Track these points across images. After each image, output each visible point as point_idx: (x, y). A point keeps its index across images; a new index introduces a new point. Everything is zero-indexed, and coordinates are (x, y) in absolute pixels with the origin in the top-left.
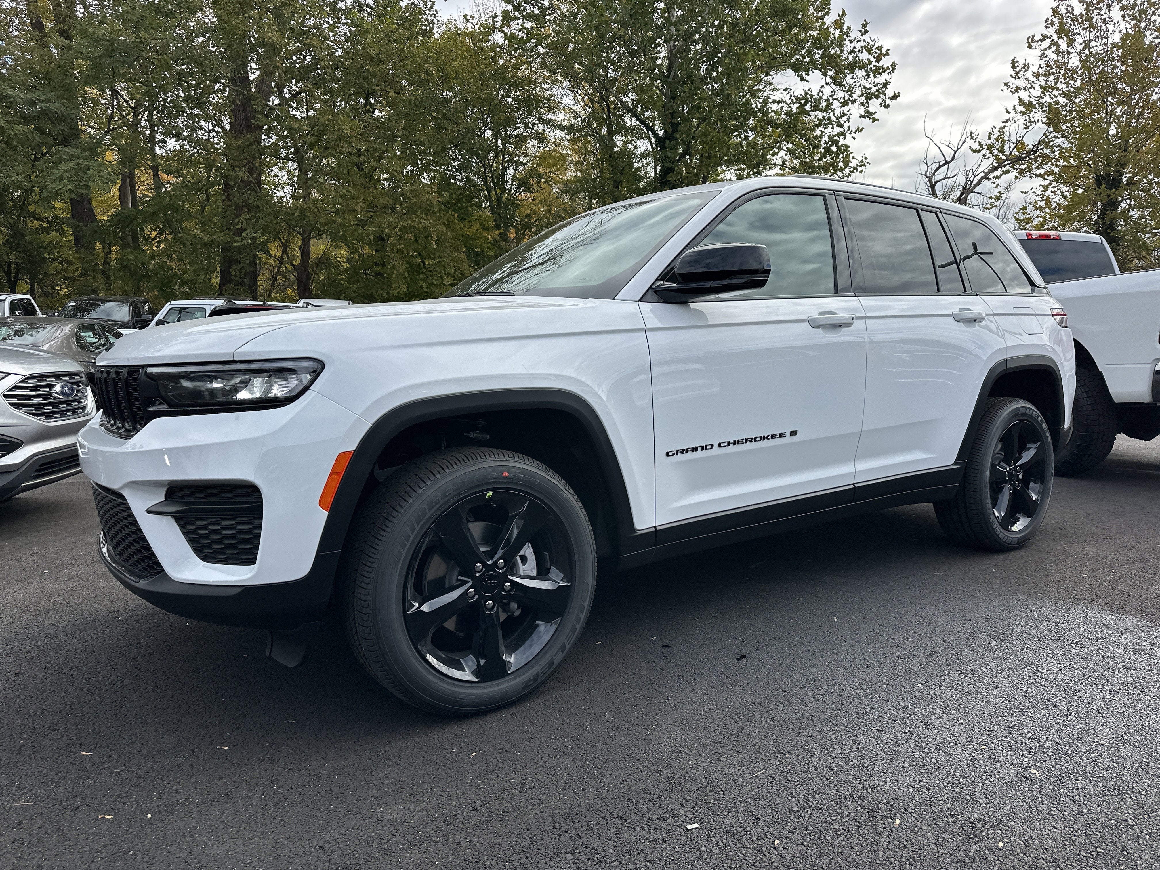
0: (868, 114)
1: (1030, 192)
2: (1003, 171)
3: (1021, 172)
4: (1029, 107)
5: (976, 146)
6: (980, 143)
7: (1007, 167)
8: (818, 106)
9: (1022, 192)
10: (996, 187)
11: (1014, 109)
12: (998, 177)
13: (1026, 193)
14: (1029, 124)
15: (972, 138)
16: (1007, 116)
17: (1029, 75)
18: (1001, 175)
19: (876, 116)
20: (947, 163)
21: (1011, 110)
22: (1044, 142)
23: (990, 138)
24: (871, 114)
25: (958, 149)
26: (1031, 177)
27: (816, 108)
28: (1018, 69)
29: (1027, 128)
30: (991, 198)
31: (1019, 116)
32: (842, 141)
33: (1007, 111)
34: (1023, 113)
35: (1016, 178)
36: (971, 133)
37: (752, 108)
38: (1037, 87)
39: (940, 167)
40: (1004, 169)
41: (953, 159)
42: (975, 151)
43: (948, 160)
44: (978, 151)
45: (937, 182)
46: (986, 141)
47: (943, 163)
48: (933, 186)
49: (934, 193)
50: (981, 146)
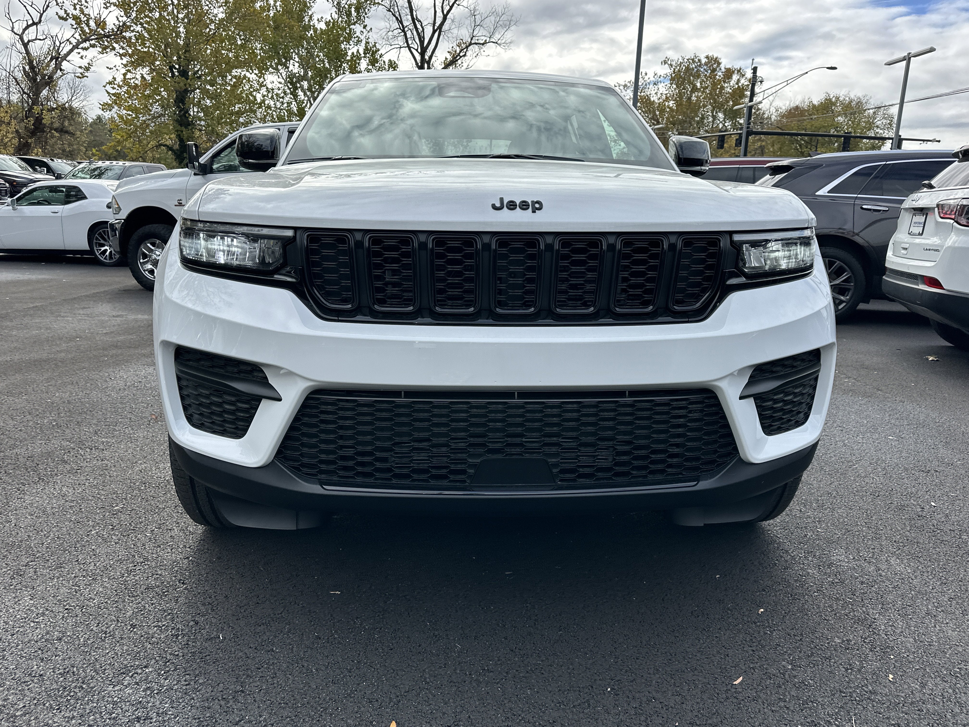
1: (114, 68)
2: (90, 44)
3: (104, 48)
5: (62, 13)
6: (66, 11)
7: (93, 42)
9: (108, 68)
12: (85, 49)
13: (110, 69)
14: (108, 5)
15: (57, 4)
18: (88, 48)
20: (34, 24)
22: (124, 27)
23: (75, 9)
25: (44, 12)
26: (115, 55)
29: (107, 8)
30: (80, 67)
35: (101, 53)
39: (28, 27)
40: (91, 42)
41: (40, 21)
42: (61, 18)
43: (36, 20)
44: (66, 19)
45: (29, 41)
46: (71, 11)
47: (30, 22)
48: (25, 45)
49: (28, 52)
50: (68, 15)
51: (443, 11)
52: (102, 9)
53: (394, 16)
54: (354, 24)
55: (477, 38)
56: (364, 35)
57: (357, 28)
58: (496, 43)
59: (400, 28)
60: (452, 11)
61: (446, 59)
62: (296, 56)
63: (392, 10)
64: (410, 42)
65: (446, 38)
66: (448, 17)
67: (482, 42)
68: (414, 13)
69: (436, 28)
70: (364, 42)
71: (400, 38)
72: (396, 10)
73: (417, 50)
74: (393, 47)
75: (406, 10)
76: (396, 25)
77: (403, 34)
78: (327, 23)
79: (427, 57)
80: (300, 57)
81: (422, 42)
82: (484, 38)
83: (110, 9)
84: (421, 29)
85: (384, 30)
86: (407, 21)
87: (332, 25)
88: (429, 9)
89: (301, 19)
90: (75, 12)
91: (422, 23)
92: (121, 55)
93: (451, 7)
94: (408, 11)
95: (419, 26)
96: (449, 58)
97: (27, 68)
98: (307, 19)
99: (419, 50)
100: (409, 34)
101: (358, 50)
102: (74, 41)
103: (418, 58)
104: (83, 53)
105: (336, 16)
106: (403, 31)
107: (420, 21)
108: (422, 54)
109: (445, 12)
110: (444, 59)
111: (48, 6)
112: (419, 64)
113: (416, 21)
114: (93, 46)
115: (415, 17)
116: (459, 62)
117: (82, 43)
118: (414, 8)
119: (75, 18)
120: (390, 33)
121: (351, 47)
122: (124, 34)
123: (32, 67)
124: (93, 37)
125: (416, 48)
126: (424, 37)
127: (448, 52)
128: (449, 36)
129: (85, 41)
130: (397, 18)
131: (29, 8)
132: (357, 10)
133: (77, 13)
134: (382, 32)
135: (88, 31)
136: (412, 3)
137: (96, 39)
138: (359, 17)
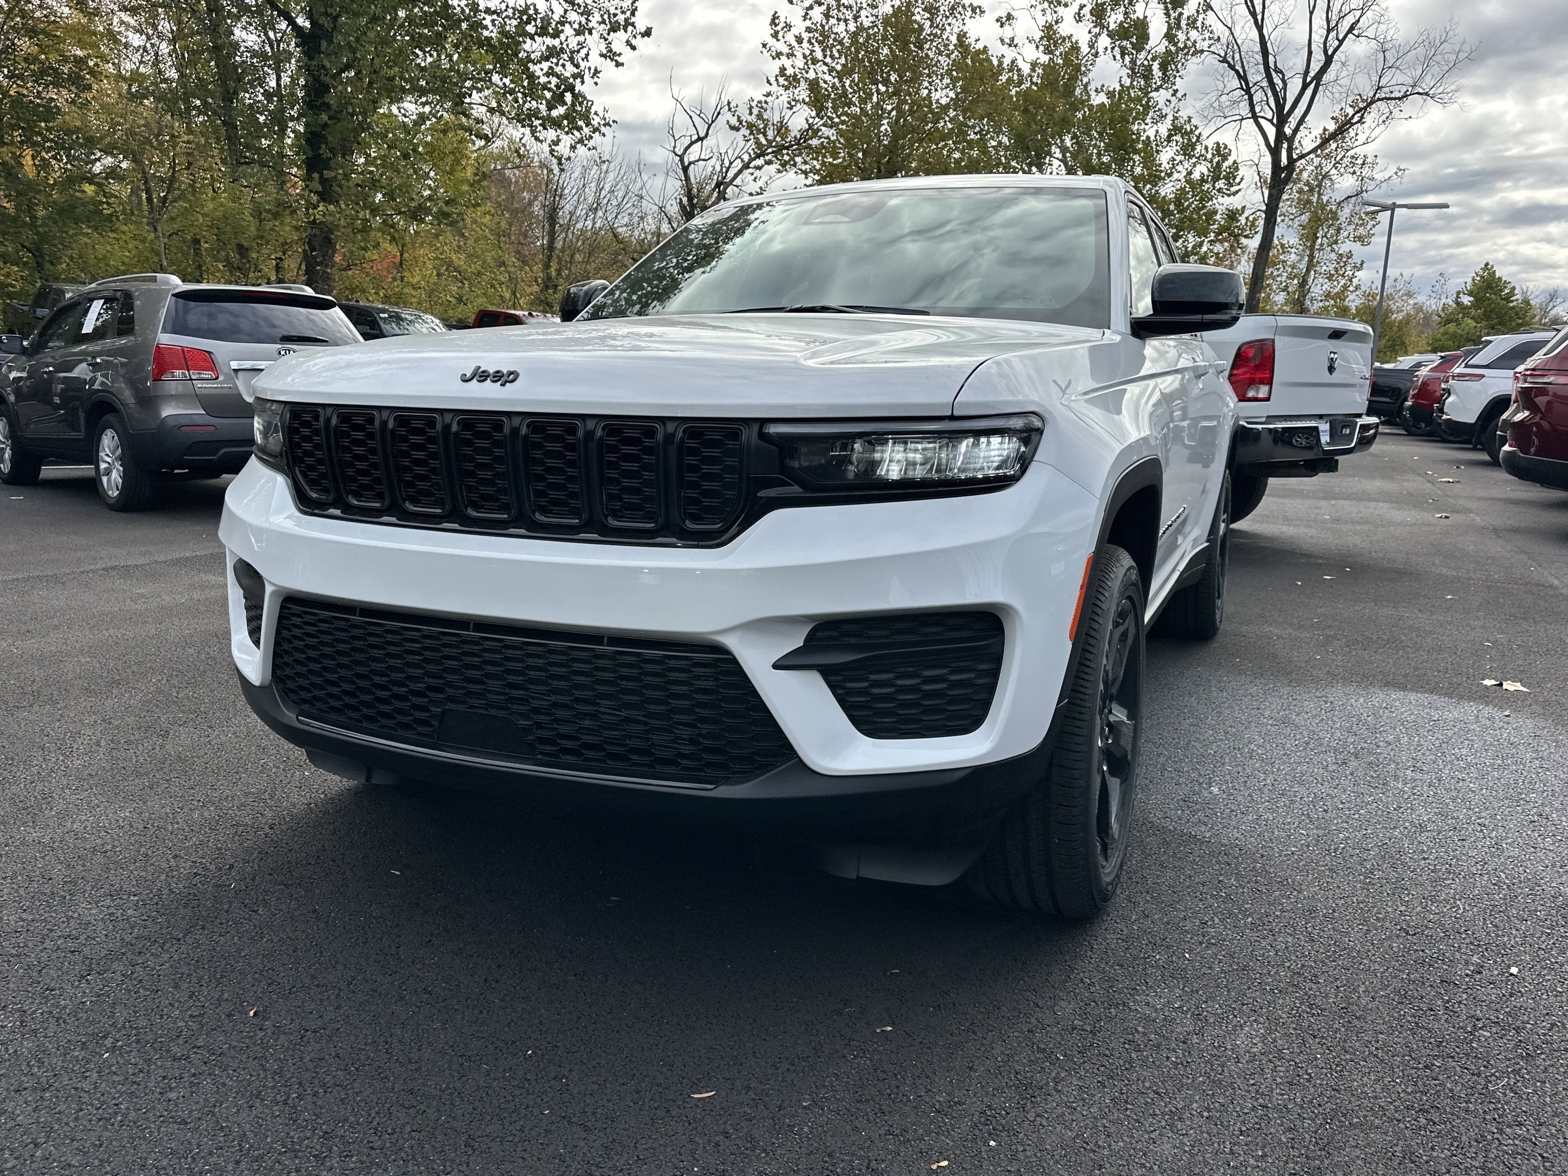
0: (610, 55)
2: (766, 160)
3: (784, 165)
4: (793, 81)
5: (734, 121)
6: (739, 117)
8: (547, 29)
10: (755, 180)
11: (777, 80)
12: (759, 168)
14: (793, 103)
15: (730, 109)
16: (768, 88)
17: (790, 38)
18: (763, 166)
19: (620, 59)
20: (700, 139)
21: (772, 80)
22: (812, 131)
23: (751, 114)
24: (615, 54)
25: (713, 121)
26: (797, 172)
27: (543, 31)
28: (779, 28)
29: (791, 108)
30: (751, 193)
31: (781, 91)
32: (578, 87)
33: (768, 82)
34: (787, 88)
35: (779, 171)
36: (729, 103)
37: (456, 14)
38: (799, 55)
39: (692, 143)
40: (767, 158)
41: (707, 134)
42: (733, 128)
43: (702, 135)
44: (737, 129)
45: (690, 164)
46: (746, 117)
47: (695, 138)
48: (685, 169)
49: (687, 178)
50: (741, 122)
51: (1325, 51)
52: (785, 110)
53: (1232, 67)
54: (1157, 90)
55: (1387, 90)
56: (1172, 105)
57: (1160, 97)
58: (1427, 94)
59: (1242, 88)
60: (1341, 49)
61: (1325, 130)
62: (1058, 150)
63: (1230, 60)
64: (1257, 109)
65: (1329, 94)
66: (1335, 57)
67: (1397, 94)
68: (1271, 59)
69: (1309, 79)
70: (1170, 117)
71: (1242, 104)
72: (1237, 56)
73: (1271, 121)
74: (1228, 120)
75: (1256, 56)
76: (1236, 83)
77: (1246, 97)
78: (1110, 94)
79: (1288, 131)
80: (1064, 150)
81: (1280, 106)
82: (1404, 89)
83: (795, 109)
84: (1281, 85)
85: (1213, 94)
86: (1256, 75)
87: (1118, 97)
88: (1299, 50)
89: (1069, 90)
90: (750, 119)
91: (1284, 75)
92: (805, 173)
93: (1341, 42)
94: (1259, 58)
95: (1277, 80)
96: (1332, 127)
97: (685, 200)
98: (1078, 91)
99: (1275, 121)
100: (1258, 97)
101: (1157, 131)
102: (746, 158)
103: (1271, 132)
104: (757, 173)
105: (1129, 81)
106: (1248, 91)
107: (1281, 72)
108: (1280, 127)
109: (1330, 53)
110: (1321, 132)
111: (719, 113)
112: (1272, 144)
113: (1273, 73)
114: (769, 163)
115: (1272, 65)
116: (1352, 133)
117: (755, 159)
118: (1270, 50)
119: (750, 126)
120: (1224, 98)
121: (1147, 127)
122: (810, 142)
123: (690, 198)
124: (770, 150)
125: (1270, 117)
126: (1285, 99)
127: (1333, 118)
128: (1334, 90)
129: (758, 156)
130: (1237, 72)
131: (695, 118)
132: (1163, 67)
133: (753, 119)
134: (1209, 96)
135: (764, 142)
136: (1269, 44)
137: (773, 152)
138: (1165, 78)
